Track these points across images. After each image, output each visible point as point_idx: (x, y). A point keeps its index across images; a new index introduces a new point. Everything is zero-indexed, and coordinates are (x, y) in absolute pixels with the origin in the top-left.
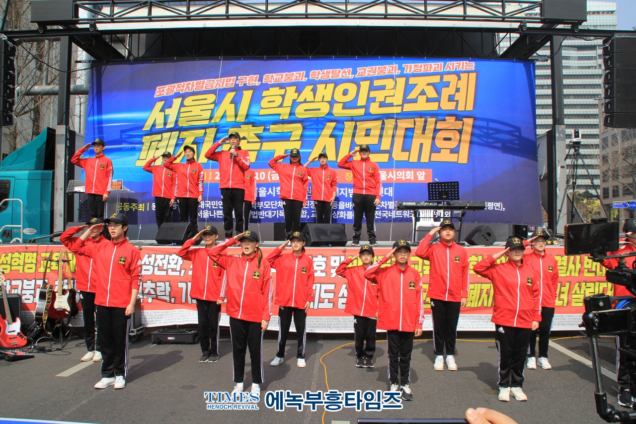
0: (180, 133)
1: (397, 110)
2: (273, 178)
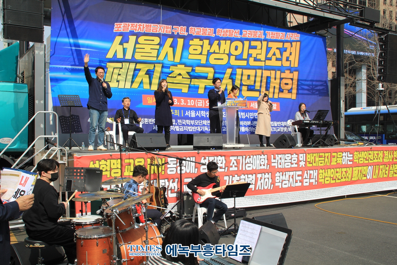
0: (136, 65)
1: (262, 64)
2: (199, 104)
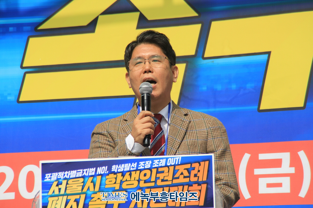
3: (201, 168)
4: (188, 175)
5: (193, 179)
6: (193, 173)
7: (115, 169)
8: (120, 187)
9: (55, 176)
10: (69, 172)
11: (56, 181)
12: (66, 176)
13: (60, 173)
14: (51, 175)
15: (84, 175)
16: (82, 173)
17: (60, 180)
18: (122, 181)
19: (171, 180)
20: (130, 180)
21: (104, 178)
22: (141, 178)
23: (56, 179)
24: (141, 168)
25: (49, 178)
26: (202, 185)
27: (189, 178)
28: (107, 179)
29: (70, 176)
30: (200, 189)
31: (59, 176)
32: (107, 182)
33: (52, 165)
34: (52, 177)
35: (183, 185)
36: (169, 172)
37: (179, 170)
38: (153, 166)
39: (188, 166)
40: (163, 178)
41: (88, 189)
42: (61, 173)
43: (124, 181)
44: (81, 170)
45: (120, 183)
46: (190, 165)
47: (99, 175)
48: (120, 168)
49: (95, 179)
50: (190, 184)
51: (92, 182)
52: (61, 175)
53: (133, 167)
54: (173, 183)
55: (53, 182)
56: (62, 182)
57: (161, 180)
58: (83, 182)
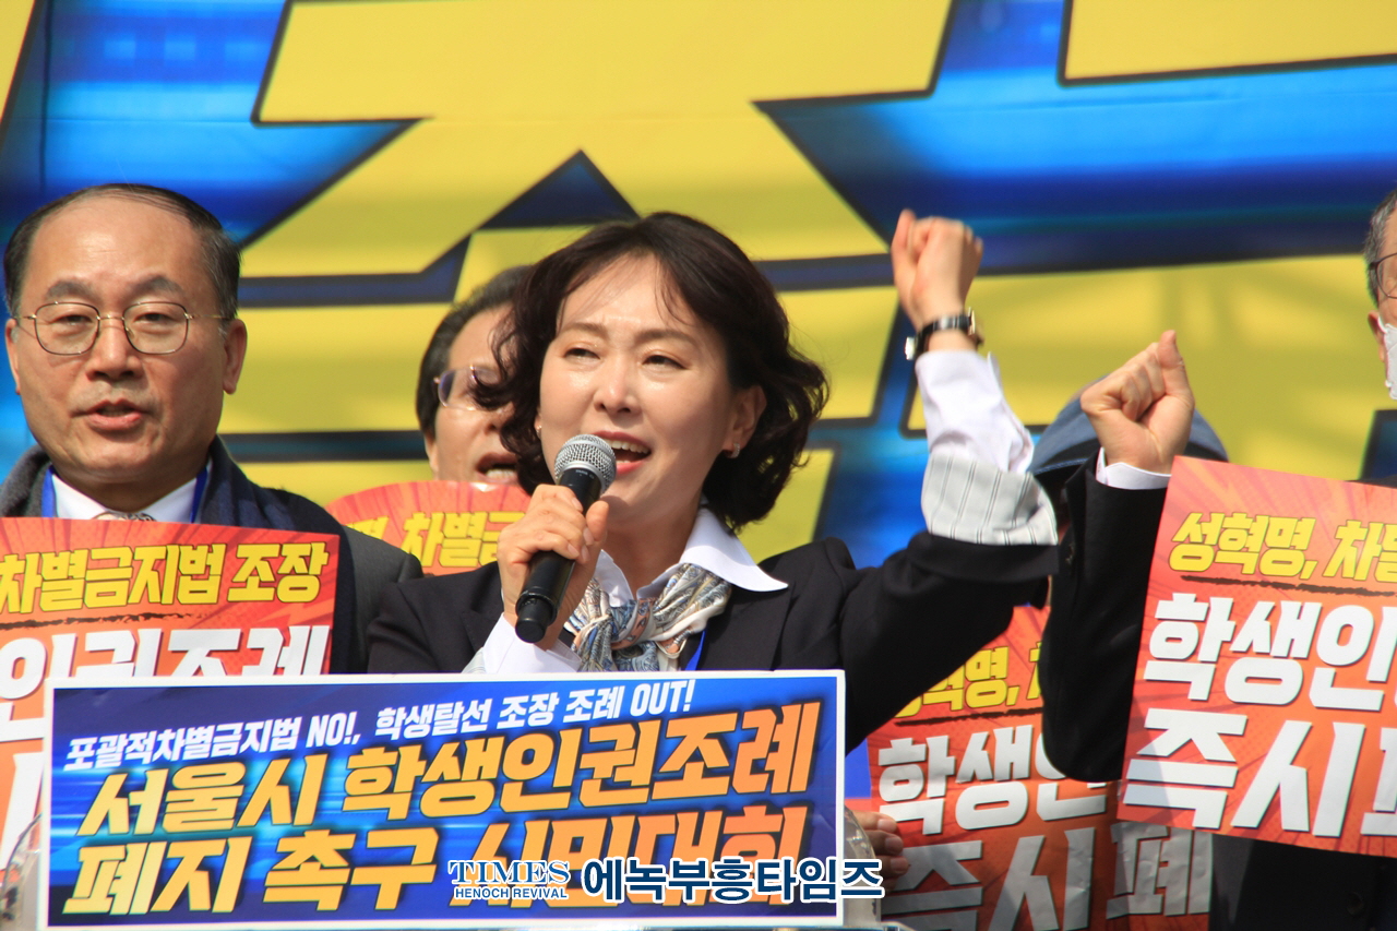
3: (785, 734)
4: (723, 762)
5: (748, 783)
6: (747, 753)
7: (393, 726)
8: (411, 808)
9: (113, 749)
10: (181, 731)
11: (117, 772)
12: (164, 751)
13: (136, 737)
14: (96, 746)
15: (250, 748)
16: (239, 737)
17: (139, 771)
18: (424, 780)
19: (648, 783)
20: (458, 778)
21: (339, 767)
22: (508, 772)
23: (118, 764)
24: (512, 723)
25: (87, 760)
26: (785, 810)
27: (727, 779)
28: (354, 769)
29: (183, 750)
30: (778, 829)
31: (134, 751)
32: (353, 785)
33: (103, 697)
34: (99, 751)
35: (699, 807)
36: (635, 746)
37: (684, 737)
38: (567, 719)
39: (726, 722)
40: (609, 775)
41: (267, 812)
42: (143, 735)
43: (433, 783)
44: (237, 727)
45: (410, 789)
46: (735, 716)
47: (316, 751)
48: (412, 723)
49: (298, 769)
50: (730, 807)
51: (281, 783)
52: (140, 748)
53: (473, 721)
54: (654, 797)
55: (104, 778)
56: (145, 779)
57: (599, 782)
58: (243, 782)
